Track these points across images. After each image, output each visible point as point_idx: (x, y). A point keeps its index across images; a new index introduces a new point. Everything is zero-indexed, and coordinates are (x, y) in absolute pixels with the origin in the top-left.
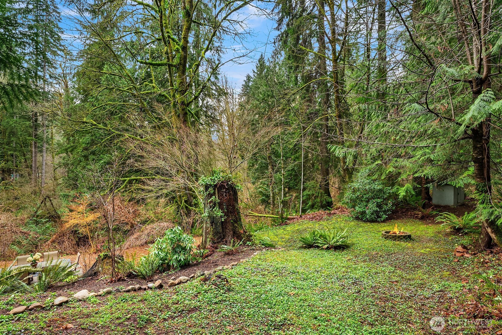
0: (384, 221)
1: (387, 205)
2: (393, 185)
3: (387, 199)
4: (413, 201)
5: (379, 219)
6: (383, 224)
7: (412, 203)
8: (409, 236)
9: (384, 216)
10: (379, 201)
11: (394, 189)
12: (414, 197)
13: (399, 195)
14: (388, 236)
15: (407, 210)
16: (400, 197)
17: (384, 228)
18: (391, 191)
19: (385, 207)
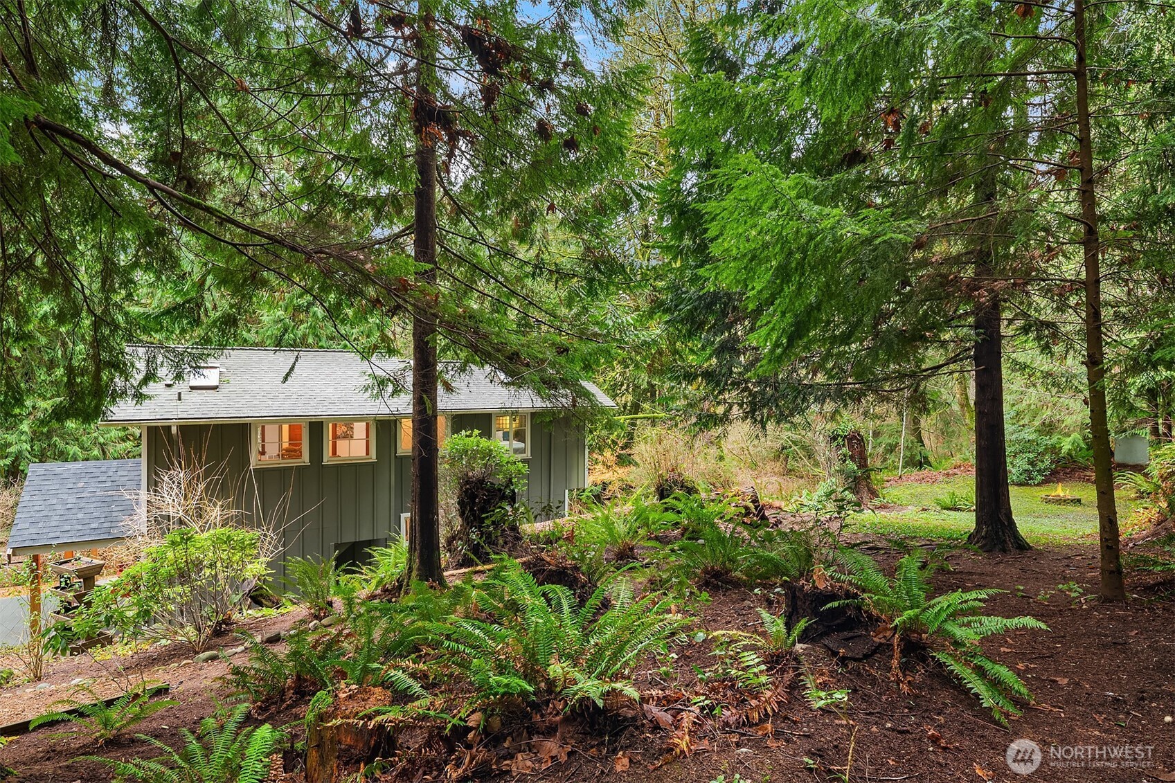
0: (1038, 485)
1: (1043, 461)
2: (1050, 433)
3: (1043, 454)
4: (1083, 458)
5: (1030, 482)
6: (1037, 488)
7: (1081, 460)
8: (1079, 501)
9: (1040, 478)
10: (1031, 456)
11: (1054, 440)
12: (1083, 451)
13: (1061, 448)
14: (1048, 501)
15: (1073, 470)
16: (1063, 451)
17: (1042, 492)
18: (1049, 443)
19: (1041, 466)
